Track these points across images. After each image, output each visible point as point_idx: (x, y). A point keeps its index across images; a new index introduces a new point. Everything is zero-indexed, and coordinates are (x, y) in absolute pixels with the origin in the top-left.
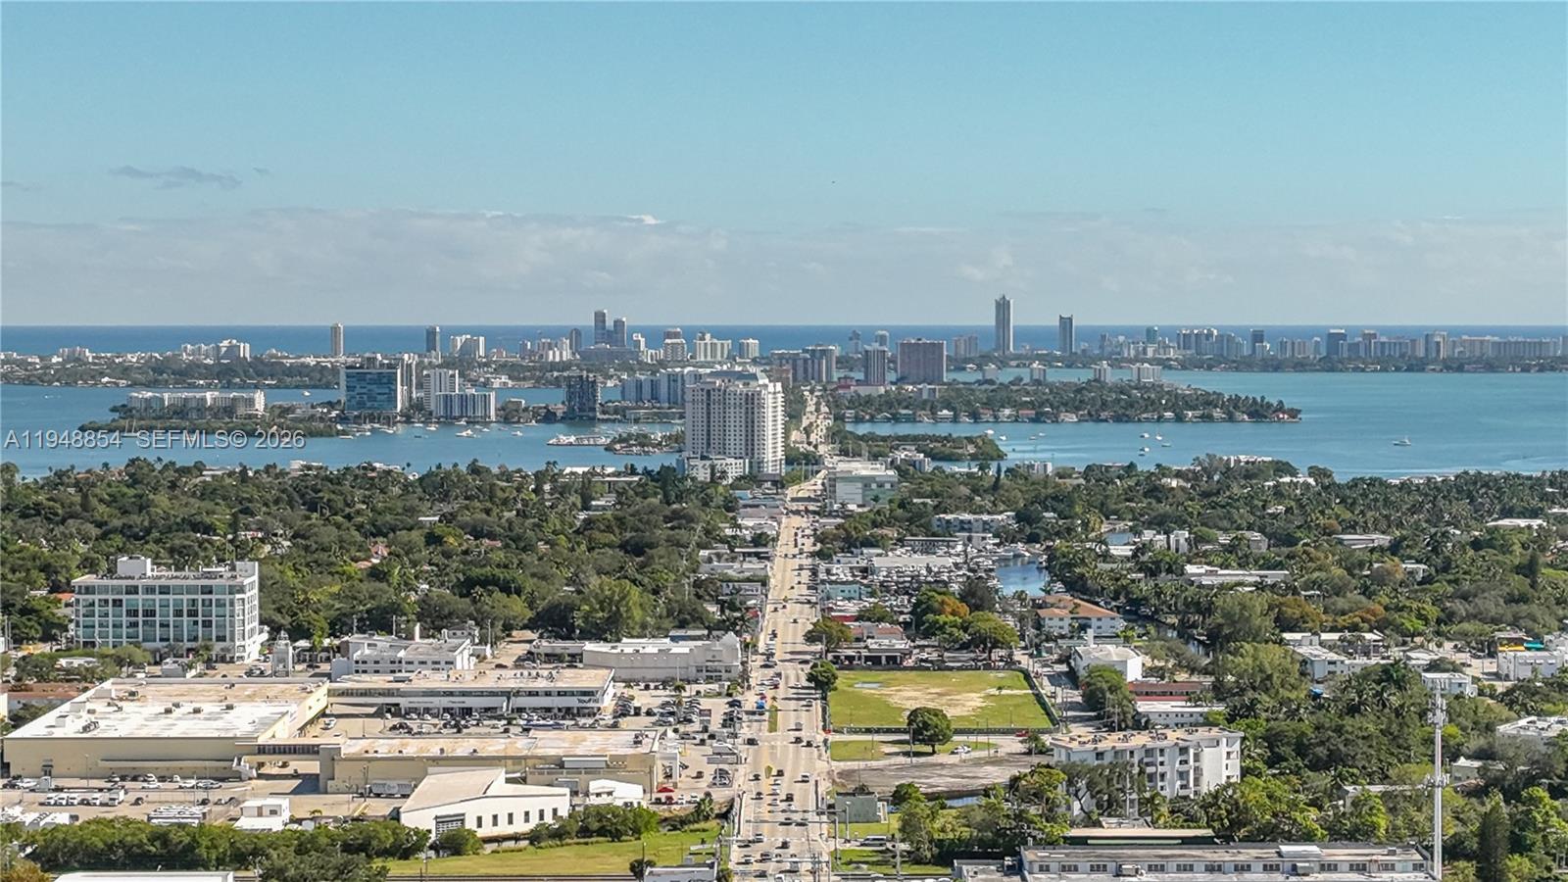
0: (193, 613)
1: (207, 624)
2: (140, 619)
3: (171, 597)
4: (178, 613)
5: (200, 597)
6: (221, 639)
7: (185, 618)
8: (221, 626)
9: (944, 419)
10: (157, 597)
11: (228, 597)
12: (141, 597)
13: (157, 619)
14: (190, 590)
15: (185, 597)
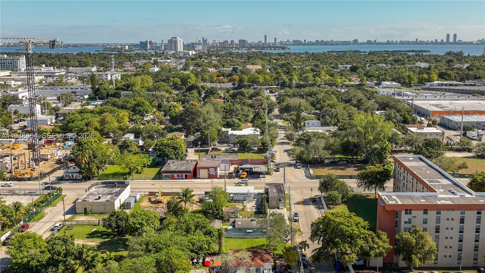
0: (11, 64)
1: (14, 65)
2: (3, 65)
3: (7, 61)
4: (9, 64)
5: (12, 61)
6: (16, 68)
7: (10, 64)
8: (16, 66)
9: (234, 50)
10: (5, 61)
11: (17, 61)
12: (2, 61)
13: (5, 64)
14: (11, 60)
15: (10, 61)
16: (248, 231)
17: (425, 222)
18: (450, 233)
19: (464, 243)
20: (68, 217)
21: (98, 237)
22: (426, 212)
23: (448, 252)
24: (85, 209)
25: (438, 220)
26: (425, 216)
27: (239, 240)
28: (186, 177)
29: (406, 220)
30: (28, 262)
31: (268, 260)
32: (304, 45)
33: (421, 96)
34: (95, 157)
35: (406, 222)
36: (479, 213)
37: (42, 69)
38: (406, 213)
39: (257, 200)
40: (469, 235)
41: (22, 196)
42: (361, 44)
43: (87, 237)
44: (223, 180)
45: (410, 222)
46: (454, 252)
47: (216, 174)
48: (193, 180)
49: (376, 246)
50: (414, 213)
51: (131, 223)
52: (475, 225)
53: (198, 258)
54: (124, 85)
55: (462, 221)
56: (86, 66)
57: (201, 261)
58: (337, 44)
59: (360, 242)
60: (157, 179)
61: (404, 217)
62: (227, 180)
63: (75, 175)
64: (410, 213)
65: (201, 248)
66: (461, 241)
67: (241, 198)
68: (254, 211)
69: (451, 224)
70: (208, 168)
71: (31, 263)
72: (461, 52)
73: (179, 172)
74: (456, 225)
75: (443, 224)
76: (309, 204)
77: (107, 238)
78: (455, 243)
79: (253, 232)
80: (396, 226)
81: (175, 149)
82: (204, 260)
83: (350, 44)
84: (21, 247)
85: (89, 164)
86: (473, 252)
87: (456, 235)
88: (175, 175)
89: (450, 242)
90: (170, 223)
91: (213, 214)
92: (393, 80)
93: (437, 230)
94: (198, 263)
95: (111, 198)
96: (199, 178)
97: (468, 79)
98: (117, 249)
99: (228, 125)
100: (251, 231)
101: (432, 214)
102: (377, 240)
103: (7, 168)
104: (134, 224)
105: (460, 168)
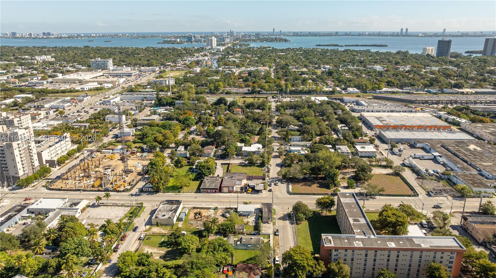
2: (98, 65)
13: (100, 65)
14: (103, 61)
16: (249, 246)
17: (346, 255)
18: (359, 261)
19: (367, 267)
20: (148, 227)
21: (165, 246)
22: (346, 250)
23: (358, 271)
24: (157, 222)
25: (353, 254)
26: (346, 253)
27: (244, 251)
28: (215, 192)
29: (335, 254)
30: (130, 275)
31: (257, 274)
32: (300, 36)
33: (371, 106)
34: (161, 179)
35: (335, 255)
36: (376, 252)
37: (124, 70)
38: (335, 251)
39: (256, 215)
40: (370, 263)
41: (120, 207)
42: (340, 36)
43: (159, 247)
44: (237, 194)
45: (337, 256)
46: (361, 271)
47: (233, 190)
48: (219, 194)
49: (317, 270)
50: (339, 251)
51: (183, 246)
52: (373, 257)
53: (220, 269)
54: (177, 96)
55: (366, 255)
56: (152, 65)
57: (221, 270)
58: (324, 36)
59: (308, 268)
60: (198, 193)
61: (334, 253)
62: (239, 194)
63: (150, 189)
64: (337, 251)
65: (221, 263)
66: (365, 265)
67: (247, 213)
68: (254, 225)
69: (360, 257)
70: (228, 187)
71: (131, 276)
72: (407, 51)
73: (211, 189)
74: (363, 257)
75: (355, 257)
76: (286, 220)
77: (170, 247)
78: (362, 266)
79: (252, 246)
80: (330, 256)
81: (208, 169)
82: (223, 268)
83: (333, 35)
84: (125, 262)
85: (158, 184)
86: (372, 271)
87: (363, 262)
88: (209, 190)
89: (359, 266)
90: (205, 244)
91: (229, 231)
92: (355, 87)
93: (352, 260)
94: (219, 271)
95: (172, 215)
96: (223, 193)
97: (405, 86)
98: (175, 257)
99: (242, 141)
100: (250, 246)
101: (350, 252)
102: (318, 266)
103: (110, 180)
104: (185, 246)
105: (380, 191)
